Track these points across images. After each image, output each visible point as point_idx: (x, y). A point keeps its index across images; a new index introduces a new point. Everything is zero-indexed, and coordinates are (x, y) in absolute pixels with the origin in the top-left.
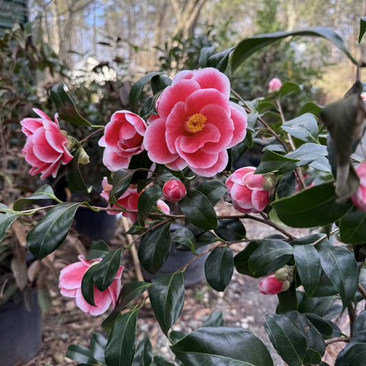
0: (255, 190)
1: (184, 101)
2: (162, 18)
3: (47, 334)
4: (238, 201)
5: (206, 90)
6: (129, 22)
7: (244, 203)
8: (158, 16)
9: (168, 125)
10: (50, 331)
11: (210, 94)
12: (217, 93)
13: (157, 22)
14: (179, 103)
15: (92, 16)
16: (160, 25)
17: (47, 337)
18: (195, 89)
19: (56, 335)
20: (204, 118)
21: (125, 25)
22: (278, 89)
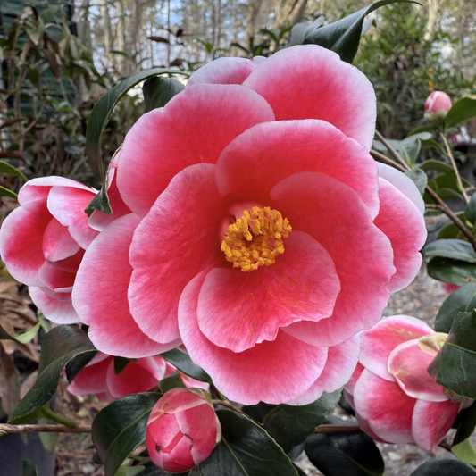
0: (423, 399)
1: (213, 161)
2: (255, 12)
3: (63, 463)
4: (373, 423)
5: (289, 123)
6: (213, 18)
7: (391, 429)
8: (251, 9)
9: (138, 258)
10: (67, 459)
11: (309, 138)
12: (332, 137)
13: (249, 17)
14: (190, 170)
15: (165, 11)
16: (253, 20)
17: (62, 468)
18: (251, 121)
19: (76, 465)
20: (282, 225)
21: (209, 21)
22: (444, 112)
